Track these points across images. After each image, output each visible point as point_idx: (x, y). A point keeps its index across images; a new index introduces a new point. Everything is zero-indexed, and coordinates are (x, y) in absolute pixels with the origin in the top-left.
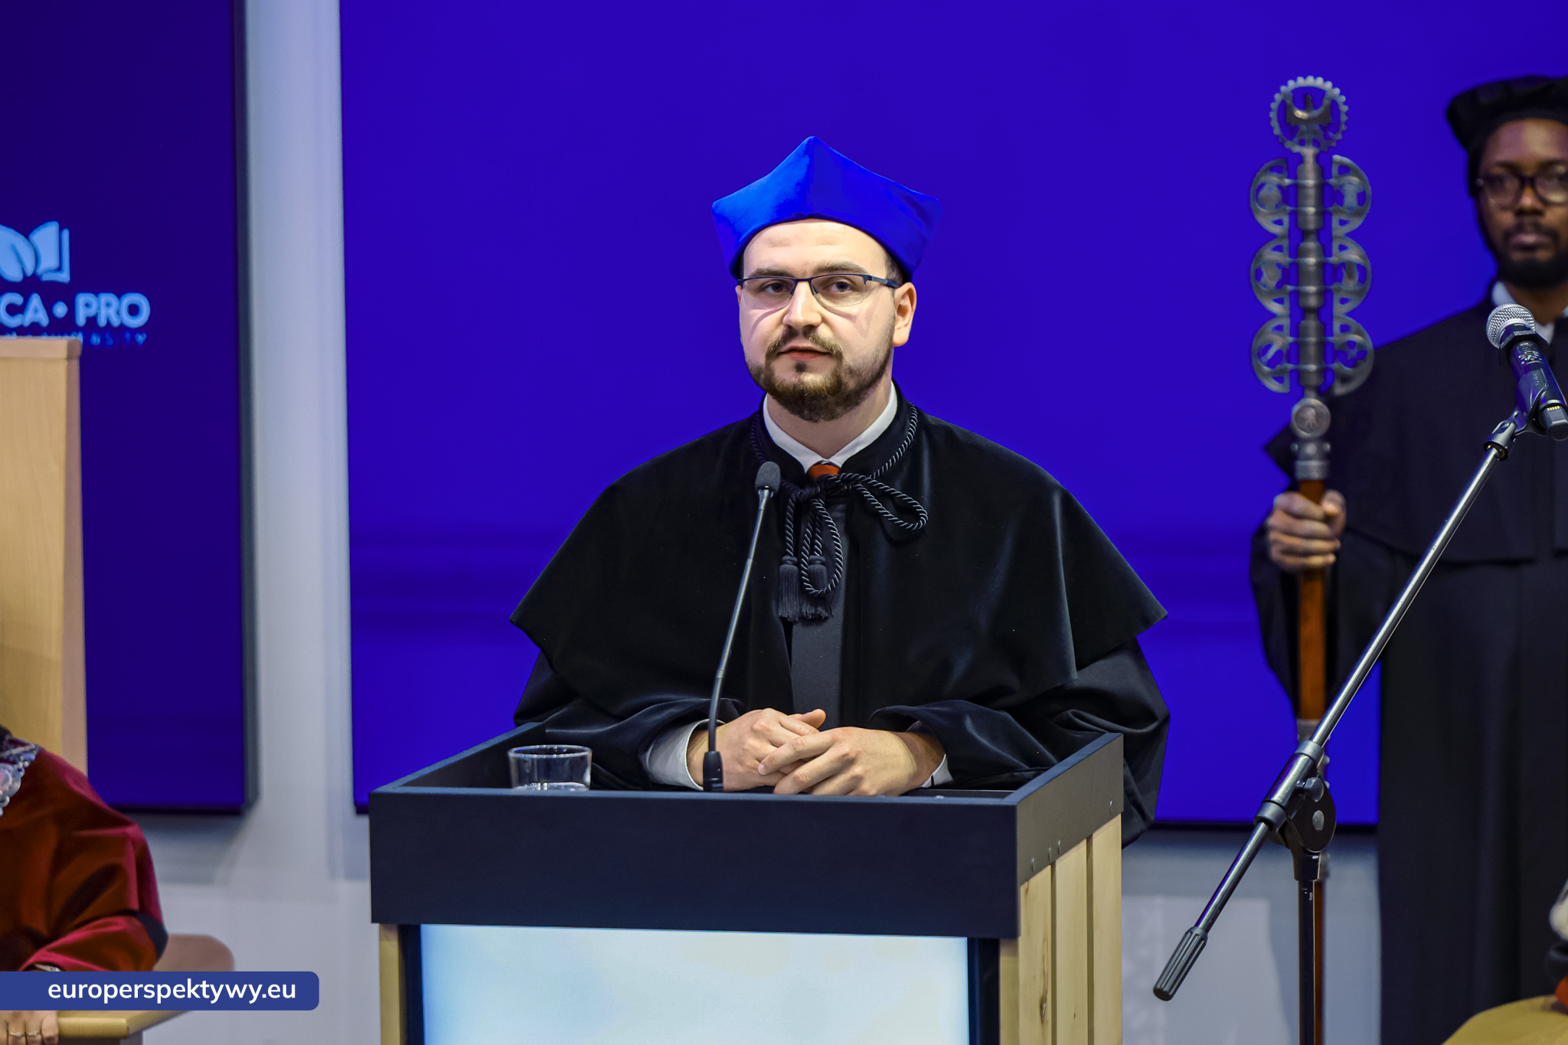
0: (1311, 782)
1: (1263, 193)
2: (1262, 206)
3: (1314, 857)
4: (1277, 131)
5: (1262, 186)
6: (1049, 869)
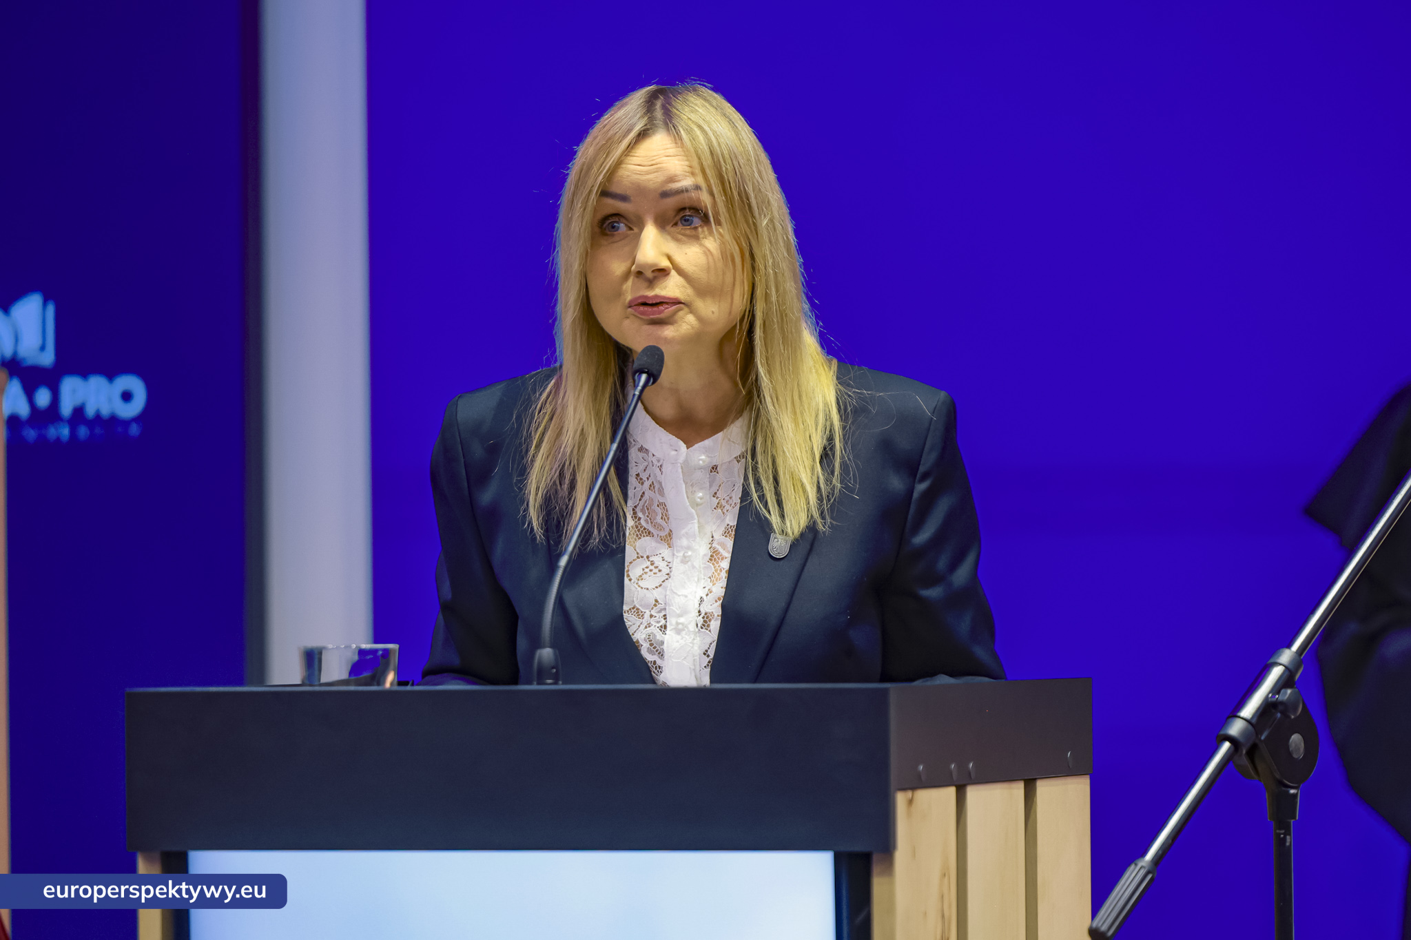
0: (1286, 693)
3: (1292, 791)
6: (951, 791)
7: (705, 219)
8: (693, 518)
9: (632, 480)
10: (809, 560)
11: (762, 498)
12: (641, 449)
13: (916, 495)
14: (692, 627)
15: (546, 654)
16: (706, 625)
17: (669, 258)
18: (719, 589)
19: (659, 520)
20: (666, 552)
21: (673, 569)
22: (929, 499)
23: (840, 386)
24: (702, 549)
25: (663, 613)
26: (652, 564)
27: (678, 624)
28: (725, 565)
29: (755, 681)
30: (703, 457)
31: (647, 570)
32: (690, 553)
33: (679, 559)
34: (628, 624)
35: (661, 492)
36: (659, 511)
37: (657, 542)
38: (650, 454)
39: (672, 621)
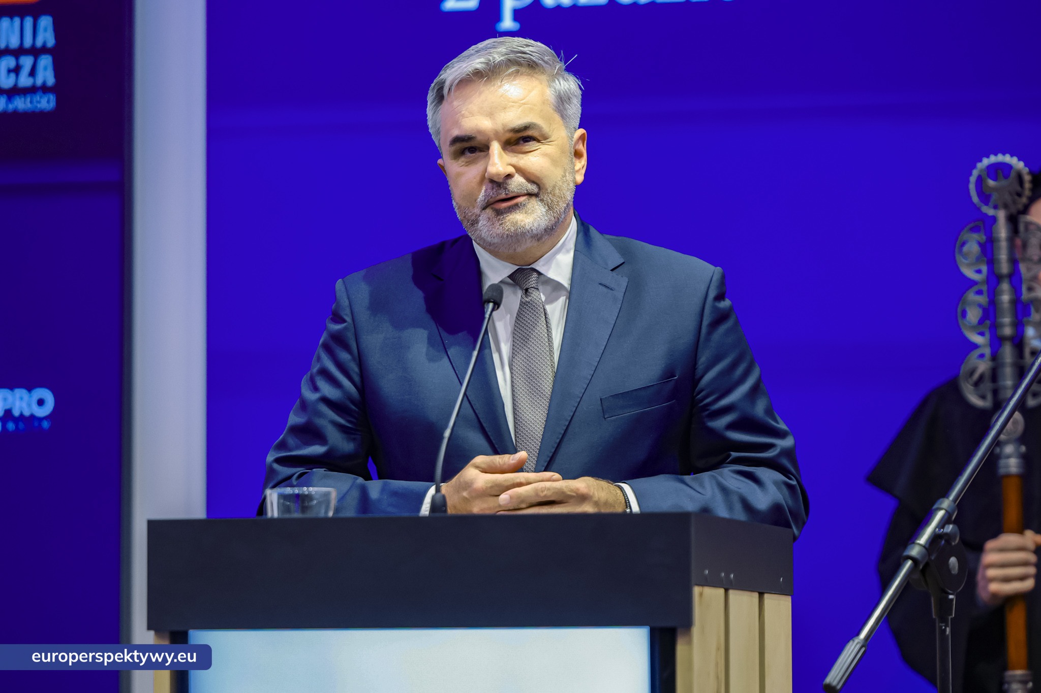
0: (948, 528)
1: (965, 249)
2: (965, 258)
3: (951, 597)
4: (975, 199)
5: (963, 244)
6: (722, 590)
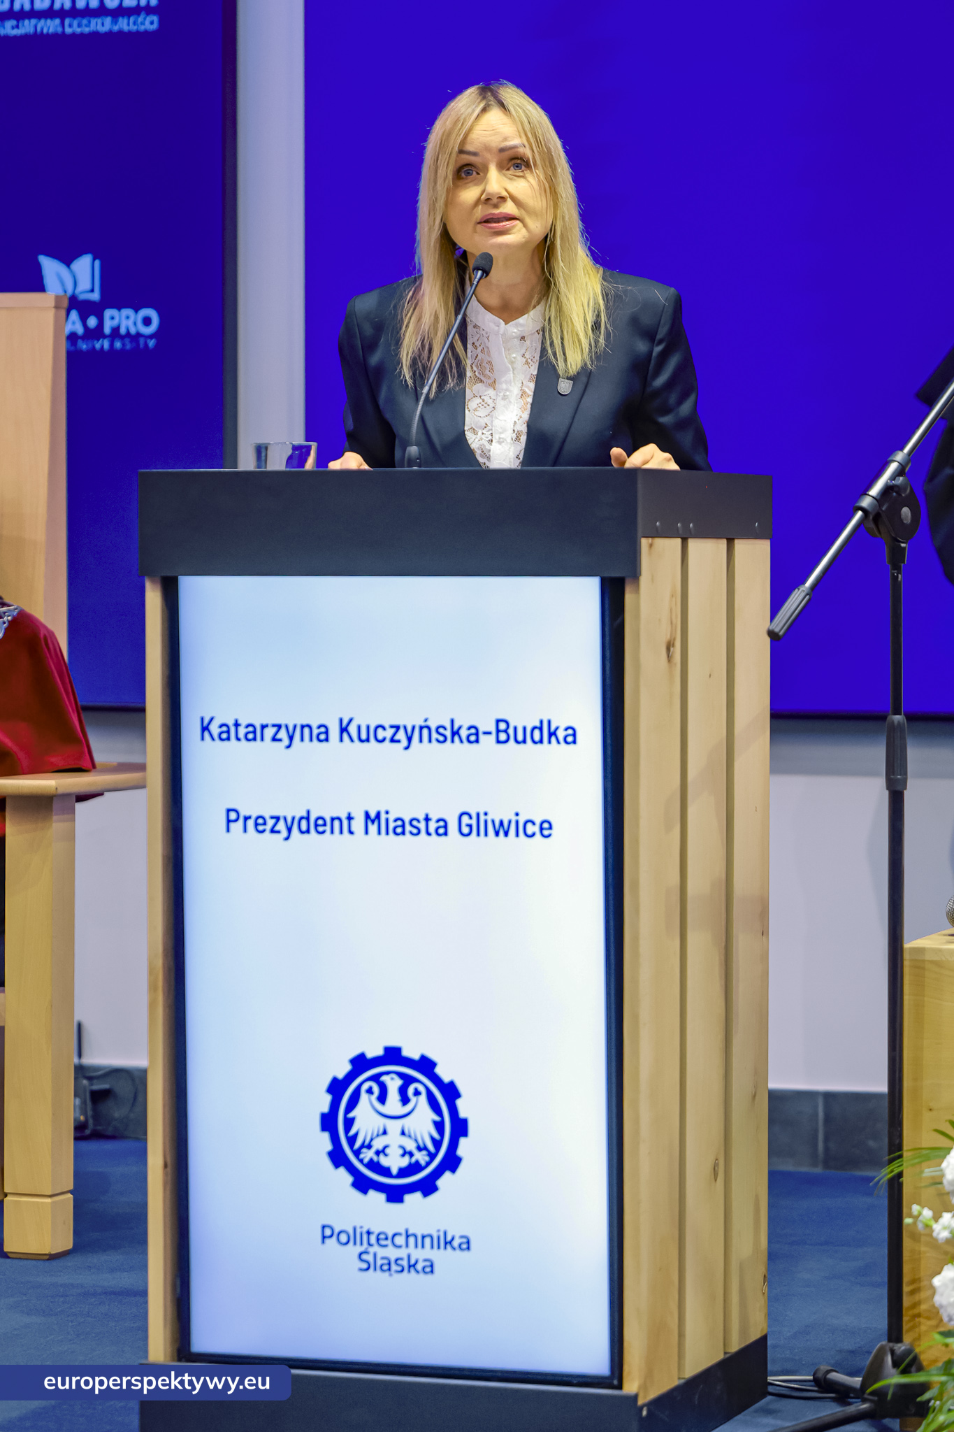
6: (679, 540)
7: (528, 165)
8: (509, 370)
9: (469, 346)
10: (586, 394)
11: (555, 354)
12: (475, 326)
13: (654, 354)
14: (509, 440)
15: (413, 450)
16: (518, 439)
17: (506, 190)
18: (526, 416)
19: (487, 372)
20: (491, 392)
21: (497, 404)
22: (664, 356)
23: (605, 283)
24: (516, 391)
25: (491, 432)
26: (483, 401)
27: (500, 438)
28: (530, 400)
29: (553, 466)
30: (515, 331)
31: (480, 405)
32: (508, 393)
33: (501, 397)
34: (468, 438)
35: (489, 355)
36: (488, 367)
37: (486, 386)
38: (481, 329)
39: (496, 437)
